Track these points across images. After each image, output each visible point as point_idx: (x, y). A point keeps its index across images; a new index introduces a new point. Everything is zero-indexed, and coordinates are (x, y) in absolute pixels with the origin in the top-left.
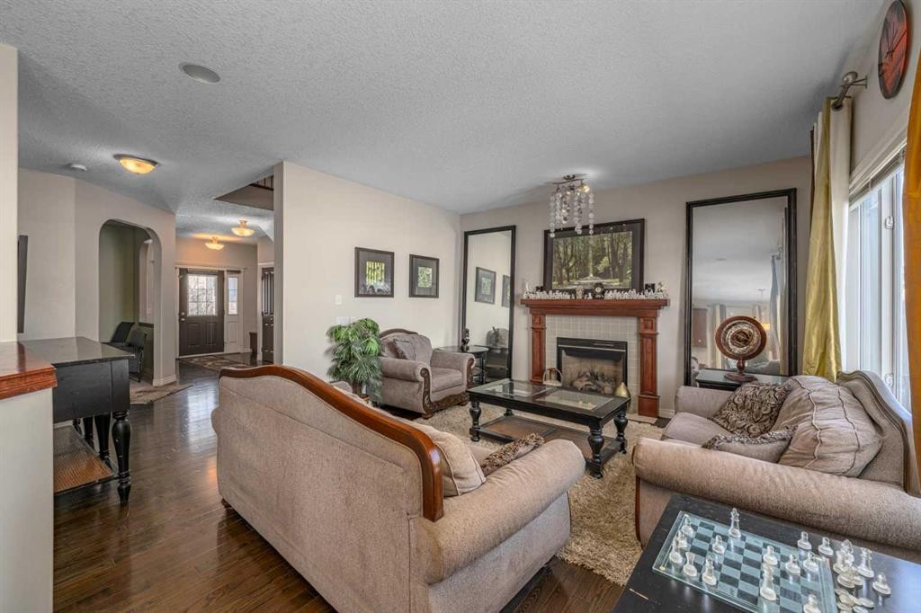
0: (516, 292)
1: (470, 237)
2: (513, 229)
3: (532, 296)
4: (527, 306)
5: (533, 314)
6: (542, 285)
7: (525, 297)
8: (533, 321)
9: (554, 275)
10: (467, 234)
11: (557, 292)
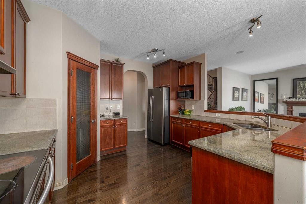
0: (278, 99)
1: (256, 82)
2: (277, 79)
3: (288, 100)
4: (285, 103)
5: (288, 106)
6: (292, 96)
7: (284, 100)
8: (288, 108)
9: (298, 93)
10: (254, 81)
11: (301, 99)
